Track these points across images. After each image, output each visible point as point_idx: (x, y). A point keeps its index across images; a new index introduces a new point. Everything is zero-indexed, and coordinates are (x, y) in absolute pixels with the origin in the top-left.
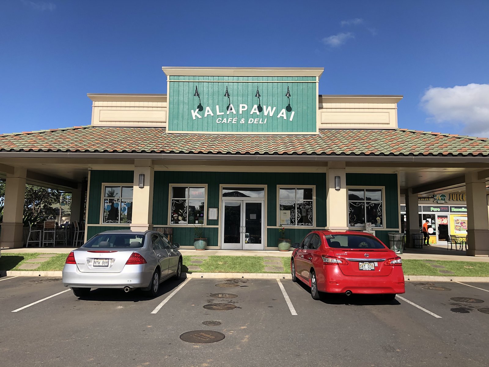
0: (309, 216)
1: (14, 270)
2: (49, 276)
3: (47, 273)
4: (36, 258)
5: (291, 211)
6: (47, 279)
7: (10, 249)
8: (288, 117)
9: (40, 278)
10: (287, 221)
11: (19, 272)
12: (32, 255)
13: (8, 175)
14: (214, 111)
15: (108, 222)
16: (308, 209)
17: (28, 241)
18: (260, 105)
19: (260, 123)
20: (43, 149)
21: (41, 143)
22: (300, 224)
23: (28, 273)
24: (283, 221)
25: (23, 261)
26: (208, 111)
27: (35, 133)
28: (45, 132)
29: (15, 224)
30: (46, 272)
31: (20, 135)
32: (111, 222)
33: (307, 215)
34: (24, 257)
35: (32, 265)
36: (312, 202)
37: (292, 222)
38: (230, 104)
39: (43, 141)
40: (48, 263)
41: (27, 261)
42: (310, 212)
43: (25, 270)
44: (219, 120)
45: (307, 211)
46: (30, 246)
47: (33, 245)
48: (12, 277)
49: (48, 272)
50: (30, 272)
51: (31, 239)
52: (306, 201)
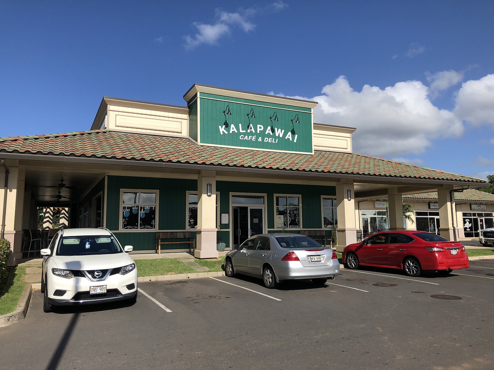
0: (297, 220)
5: (284, 216)
8: (293, 138)
10: (281, 224)
14: (238, 129)
15: (127, 228)
16: (296, 214)
18: (272, 126)
19: (273, 142)
22: (291, 226)
24: (279, 224)
26: (233, 128)
32: (130, 228)
33: (295, 219)
36: (299, 208)
37: (285, 225)
38: (250, 124)
42: (297, 216)
44: (242, 137)
45: (295, 215)
52: (295, 208)
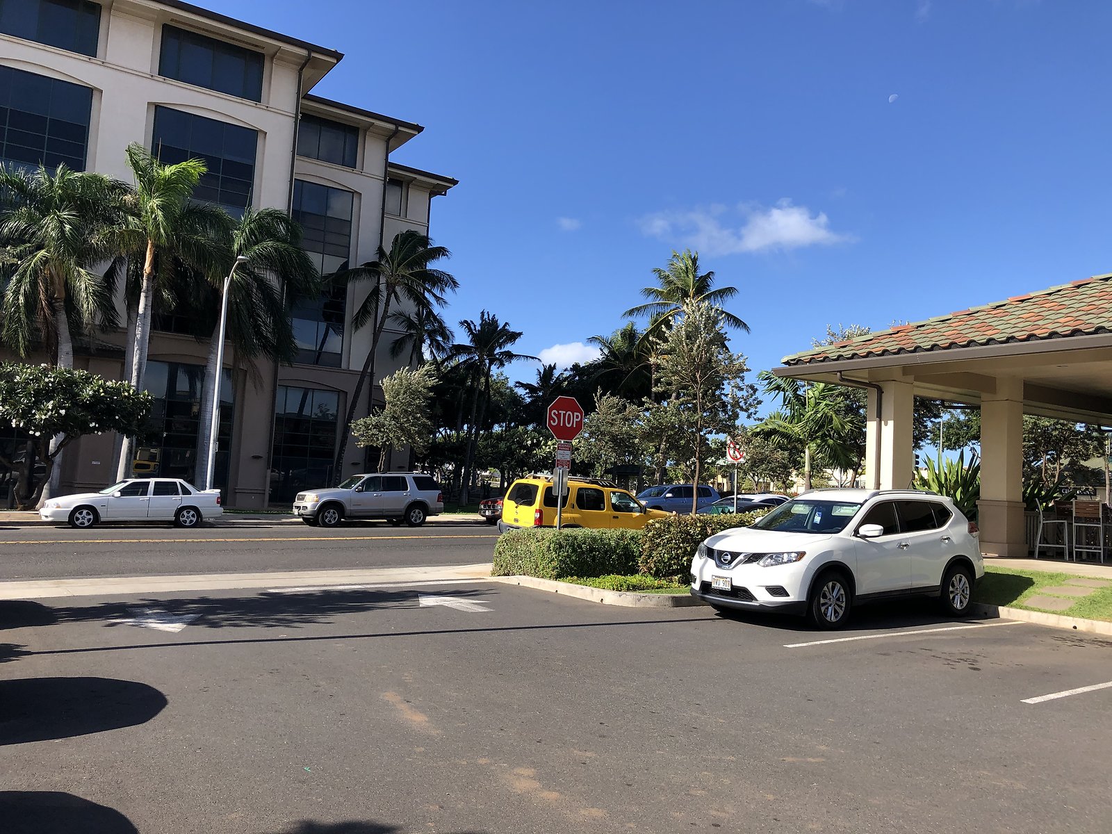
1: (1015, 607)
2: (1097, 632)
3: (1092, 624)
4: (1061, 585)
6: (1093, 638)
7: (1000, 557)
9: (1077, 633)
11: (1026, 612)
12: (1051, 577)
13: (984, 396)
17: (1038, 545)
20: (1059, 330)
21: (1053, 317)
23: (1048, 618)
25: (1031, 589)
27: (1037, 297)
28: (1059, 291)
29: (1006, 504)
30: (1090, 621)
31: (1004, 305)
34: (1034, 580)
35: (1055, 601)
39: (1058, 312)
40: (1093, 601)
41: (1042, 590)
43: (1039, 610)
46: (1044, 555)
47: (1051, 554)
48: (1012, 621)
49: (1095, 622)
50: (1051, 616)
51: (1044, 540)
